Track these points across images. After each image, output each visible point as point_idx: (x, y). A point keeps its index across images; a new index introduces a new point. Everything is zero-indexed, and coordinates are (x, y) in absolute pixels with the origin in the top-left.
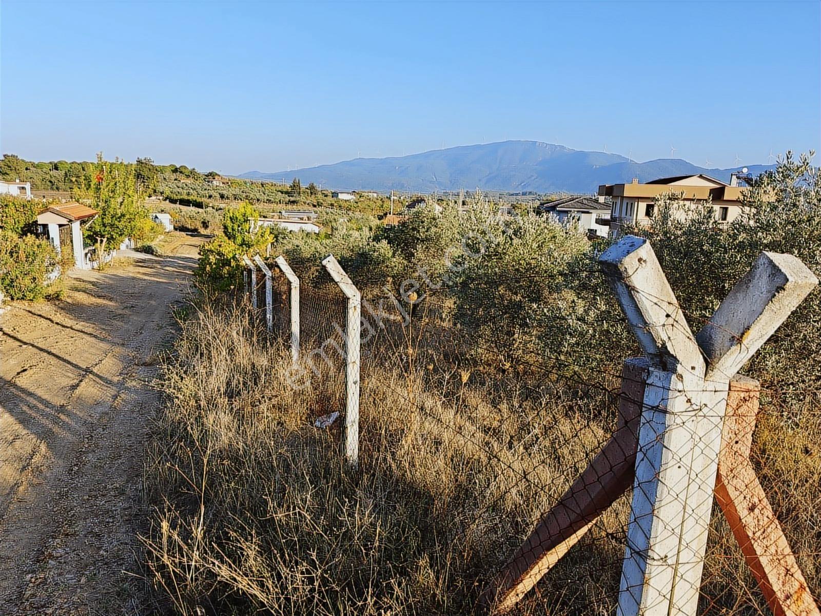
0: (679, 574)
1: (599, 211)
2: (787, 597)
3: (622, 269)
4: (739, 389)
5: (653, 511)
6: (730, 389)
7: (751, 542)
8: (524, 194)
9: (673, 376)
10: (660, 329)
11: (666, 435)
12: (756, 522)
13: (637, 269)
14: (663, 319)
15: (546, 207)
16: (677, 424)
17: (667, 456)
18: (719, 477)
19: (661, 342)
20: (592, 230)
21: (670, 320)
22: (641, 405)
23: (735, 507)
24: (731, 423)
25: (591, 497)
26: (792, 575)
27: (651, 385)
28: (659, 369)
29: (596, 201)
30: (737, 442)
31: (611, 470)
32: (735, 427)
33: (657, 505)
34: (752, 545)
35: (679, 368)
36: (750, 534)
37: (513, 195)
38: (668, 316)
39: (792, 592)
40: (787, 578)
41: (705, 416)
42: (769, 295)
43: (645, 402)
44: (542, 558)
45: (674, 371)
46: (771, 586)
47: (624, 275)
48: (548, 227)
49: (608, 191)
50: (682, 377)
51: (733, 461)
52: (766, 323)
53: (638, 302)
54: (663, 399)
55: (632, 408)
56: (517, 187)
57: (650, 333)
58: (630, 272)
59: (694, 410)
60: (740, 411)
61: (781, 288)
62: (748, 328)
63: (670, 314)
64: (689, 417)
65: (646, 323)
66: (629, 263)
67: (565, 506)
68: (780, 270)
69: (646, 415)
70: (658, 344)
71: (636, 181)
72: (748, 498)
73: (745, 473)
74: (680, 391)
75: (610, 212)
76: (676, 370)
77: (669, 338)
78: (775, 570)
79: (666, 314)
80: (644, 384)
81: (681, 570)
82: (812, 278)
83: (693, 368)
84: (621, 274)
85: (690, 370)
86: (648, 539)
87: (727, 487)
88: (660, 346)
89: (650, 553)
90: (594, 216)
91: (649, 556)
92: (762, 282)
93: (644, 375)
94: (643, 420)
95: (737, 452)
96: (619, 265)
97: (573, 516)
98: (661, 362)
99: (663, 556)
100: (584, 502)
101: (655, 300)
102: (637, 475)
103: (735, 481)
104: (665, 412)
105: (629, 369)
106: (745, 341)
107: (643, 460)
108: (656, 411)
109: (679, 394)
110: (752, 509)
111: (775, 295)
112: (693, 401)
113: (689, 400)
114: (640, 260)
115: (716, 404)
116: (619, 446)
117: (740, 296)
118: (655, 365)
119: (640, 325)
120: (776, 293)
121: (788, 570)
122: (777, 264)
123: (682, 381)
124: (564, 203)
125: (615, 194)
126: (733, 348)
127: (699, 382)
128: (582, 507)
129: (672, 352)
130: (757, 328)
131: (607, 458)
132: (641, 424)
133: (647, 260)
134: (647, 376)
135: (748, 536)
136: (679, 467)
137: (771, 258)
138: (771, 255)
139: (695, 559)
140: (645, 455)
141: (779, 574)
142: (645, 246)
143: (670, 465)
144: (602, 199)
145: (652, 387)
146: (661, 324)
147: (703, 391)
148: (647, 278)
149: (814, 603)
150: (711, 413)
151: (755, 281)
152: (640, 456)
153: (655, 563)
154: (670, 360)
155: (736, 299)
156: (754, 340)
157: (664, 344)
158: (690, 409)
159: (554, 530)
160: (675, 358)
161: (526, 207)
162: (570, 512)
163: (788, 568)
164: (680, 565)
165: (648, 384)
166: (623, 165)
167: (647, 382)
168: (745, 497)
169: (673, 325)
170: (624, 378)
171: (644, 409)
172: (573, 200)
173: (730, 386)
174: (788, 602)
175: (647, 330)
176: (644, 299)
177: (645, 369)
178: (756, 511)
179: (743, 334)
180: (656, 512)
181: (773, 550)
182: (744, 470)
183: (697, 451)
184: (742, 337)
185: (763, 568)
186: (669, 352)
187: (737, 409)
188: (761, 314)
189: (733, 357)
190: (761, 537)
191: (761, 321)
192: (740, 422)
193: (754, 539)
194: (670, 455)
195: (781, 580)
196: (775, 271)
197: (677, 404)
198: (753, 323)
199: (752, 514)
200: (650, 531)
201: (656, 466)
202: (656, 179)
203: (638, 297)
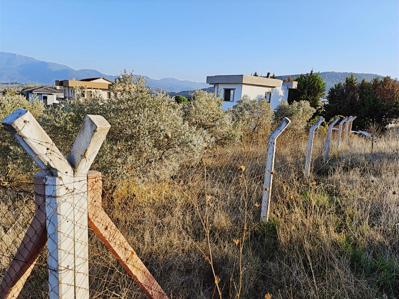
0: (76, 272)
1: (58, 94)
2: (127, 260)
3: (15, 127)
4: (92, 178)
5: (57, 247)
6: (87, 178)
7: (108, 243)
8: (12, 83)
9: (57, 178)
10: (44, 156)
11: (58, 208)
12: (110, 234)
13: (24, 127)
14: (45, 151)
15: (26, 91)
16: (63, 201)
17: (60, 218)
18: (89, 219)
19: (47, 163)
20: (55, 104)
21: (49, 151)
22: (44, 196)
23: (99, 230)
24: (91, 194)
25: (29, 251)
26: (128, 250)
27: (48, 185)
28: (50, 176)
29: (55, 88)
30: (95, 202)
31: (36, 233)
32: (93, 195)
33: (59, 244)
34: (109, 244)
35: (59, 174)
36: (107, 240)
37: (4, 84)
38: (48, 149)
39: (129, 257)
40: (126, 251)
41: (77, 194)
42: (92, 134)
43: (46, 195)
44: (10, 292)
45: (57, 176)
46: (120, 258)
47: (17, 130)
48: (20, 102)
49: (61, 83)
50: (61, 178)
51: (95, 210)
52: (94, 147)
53: (28, 144)
54: (54, 191)
55: (41, 199)
56: (7, 79)
57: (40, 159)
58: (20, 128)
59: (71, 192)
60: (94, 188)
61: (95, 131)
62: (86, 150)
63: (49, 148)
64: (67, 197)
65: (36, 154)
66: (18, 124)
67: (16, 260)
68: (94, 123)
69: (47, 200)
70: (45, 164)
71: (74, 79)
72: (104, 225)
73: (101, 214)
74: (61, 185)
75: (63, 94)
76: (58, 175)
77: (51, 160)
78: (121, 251)
79: (46, 148)
80: (44, 185)
81: (77, 269)
82: (108, 125)
83: (66, 173)
84: (15, 129)
85: (65, 174)
86: (57, 261)
87: (94, 223)
88: (47, 165)
89: (59, 268)
90: (55, 96)
91: (59, 270)
92: (88, 129)
93: (44, 181)
94: (46, 204)
95: (95, 206)
96: (12, 125)
97: (22, 264)
98: (50, 172)
99: (66, 267)
100: (26, 254)
101: (39, 142)
102: (48, 232)
103: (97, 219)
104: (55, 197)
105: (36, 179)
106: (87, 156)
107: (49, 223)
108: (51, 197)
109: (61, 187)
110: (106, 229)
111: (93, 134)
112: (69, 188)
113: (67, 188)
114: (25, 122)
115: (82, 187)
116: (38, 220)
117: (82, 135)
118: (48, 175)
119: (33, 156)
120: (94, 133)
121: (126, 249)
122: (93, 120)
123: (62, 180)
124: (36, 89)
125: (64, 85)
126: (83, 160)
127: (70, 179)
128: (25, 258)
129: (53, 167)
130: (90, 149)
131: (33, 228)
132: (46, 206)
133: (30, 121)
134: (46, 181)
135: (107, 241)
136: (68, 221)
137: (90, 117)
138: (90, 116)
139: (83, 261)
140: (50, 221)
141: (123, 252)
142: (27, 114)
143: (62, 222)
144: (58, 88)
145: (48, 186)
146: (45, 154)
147: (74, 182)
148: (31, 130)
149: (138, 257)
150: (80, 192)
151: (86, 128)
152: (48, 222)
153: (63, 272)
154: (54, 171)
155: (80, 137)
156: (91, 155)
157: (48, 164)
158: (68, 192)
159: (13, 275)
160: (56, 169)
161: (14, 91)
162: (20, 262)
163: (126, 247)
164: (76, 267)
165: (46, 185)
166: (67, 71)
167: (46, 184)
168: (103, 225)
169: (51, 153)
170: (35, 184)
171: (46, 198)
172: (42, 88)
173: (87, 177)
174: (128, 261)
175: (37, 158)
176: (32, 142)
177: (44, 177)
178: (109, 229)
179: (85, 153)
180: (59, 247)
181: (118, 243)
182: (100, 213)
183: (76, 211)
184: (85, 154)
185: (116, 252)
186: (52, 167)
187: (93, 187)
188: (90, 143)
189: (84, 164)
190: (113, 239)
191: (91, 146)
192: (95, 192)
193: (110, 241)
194: (62, 217)
195: (124, 253)
196: (92, 123)
197: (61, 192)
198: (88, 147)
199: (107, 231)
200: (57, 257)
201: (55, 224)
202: (85, 78)
203: (28, 141)
